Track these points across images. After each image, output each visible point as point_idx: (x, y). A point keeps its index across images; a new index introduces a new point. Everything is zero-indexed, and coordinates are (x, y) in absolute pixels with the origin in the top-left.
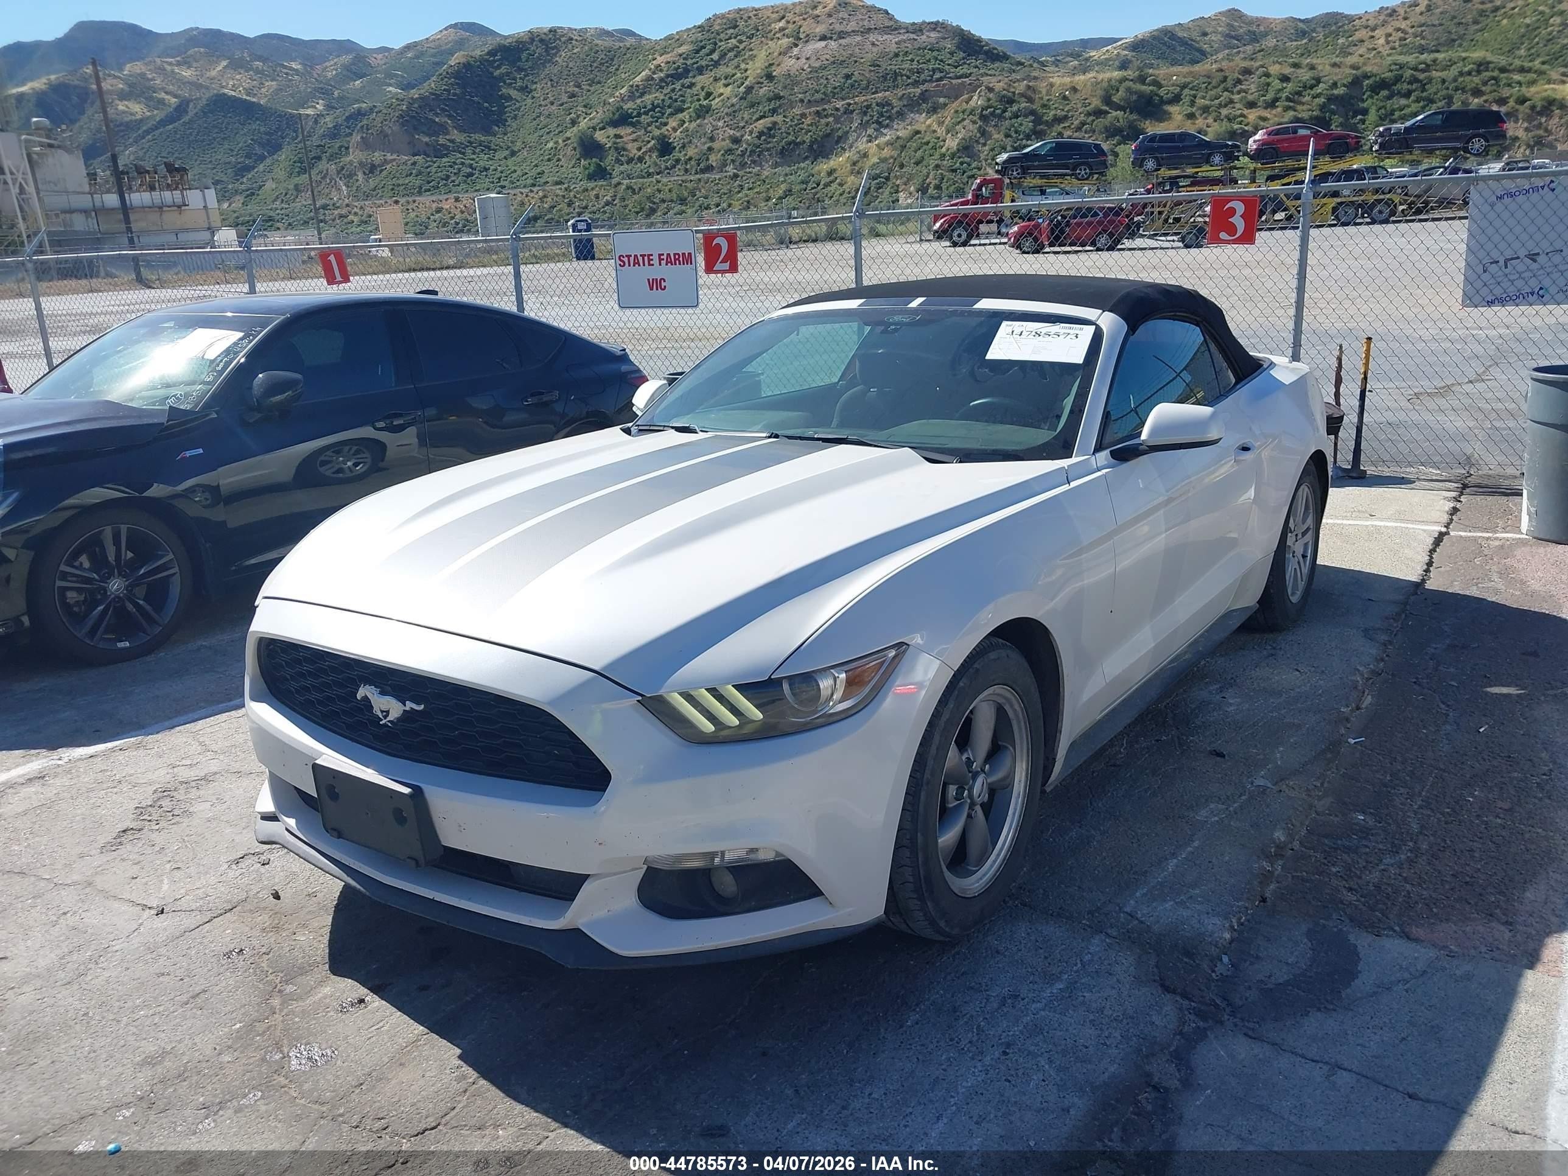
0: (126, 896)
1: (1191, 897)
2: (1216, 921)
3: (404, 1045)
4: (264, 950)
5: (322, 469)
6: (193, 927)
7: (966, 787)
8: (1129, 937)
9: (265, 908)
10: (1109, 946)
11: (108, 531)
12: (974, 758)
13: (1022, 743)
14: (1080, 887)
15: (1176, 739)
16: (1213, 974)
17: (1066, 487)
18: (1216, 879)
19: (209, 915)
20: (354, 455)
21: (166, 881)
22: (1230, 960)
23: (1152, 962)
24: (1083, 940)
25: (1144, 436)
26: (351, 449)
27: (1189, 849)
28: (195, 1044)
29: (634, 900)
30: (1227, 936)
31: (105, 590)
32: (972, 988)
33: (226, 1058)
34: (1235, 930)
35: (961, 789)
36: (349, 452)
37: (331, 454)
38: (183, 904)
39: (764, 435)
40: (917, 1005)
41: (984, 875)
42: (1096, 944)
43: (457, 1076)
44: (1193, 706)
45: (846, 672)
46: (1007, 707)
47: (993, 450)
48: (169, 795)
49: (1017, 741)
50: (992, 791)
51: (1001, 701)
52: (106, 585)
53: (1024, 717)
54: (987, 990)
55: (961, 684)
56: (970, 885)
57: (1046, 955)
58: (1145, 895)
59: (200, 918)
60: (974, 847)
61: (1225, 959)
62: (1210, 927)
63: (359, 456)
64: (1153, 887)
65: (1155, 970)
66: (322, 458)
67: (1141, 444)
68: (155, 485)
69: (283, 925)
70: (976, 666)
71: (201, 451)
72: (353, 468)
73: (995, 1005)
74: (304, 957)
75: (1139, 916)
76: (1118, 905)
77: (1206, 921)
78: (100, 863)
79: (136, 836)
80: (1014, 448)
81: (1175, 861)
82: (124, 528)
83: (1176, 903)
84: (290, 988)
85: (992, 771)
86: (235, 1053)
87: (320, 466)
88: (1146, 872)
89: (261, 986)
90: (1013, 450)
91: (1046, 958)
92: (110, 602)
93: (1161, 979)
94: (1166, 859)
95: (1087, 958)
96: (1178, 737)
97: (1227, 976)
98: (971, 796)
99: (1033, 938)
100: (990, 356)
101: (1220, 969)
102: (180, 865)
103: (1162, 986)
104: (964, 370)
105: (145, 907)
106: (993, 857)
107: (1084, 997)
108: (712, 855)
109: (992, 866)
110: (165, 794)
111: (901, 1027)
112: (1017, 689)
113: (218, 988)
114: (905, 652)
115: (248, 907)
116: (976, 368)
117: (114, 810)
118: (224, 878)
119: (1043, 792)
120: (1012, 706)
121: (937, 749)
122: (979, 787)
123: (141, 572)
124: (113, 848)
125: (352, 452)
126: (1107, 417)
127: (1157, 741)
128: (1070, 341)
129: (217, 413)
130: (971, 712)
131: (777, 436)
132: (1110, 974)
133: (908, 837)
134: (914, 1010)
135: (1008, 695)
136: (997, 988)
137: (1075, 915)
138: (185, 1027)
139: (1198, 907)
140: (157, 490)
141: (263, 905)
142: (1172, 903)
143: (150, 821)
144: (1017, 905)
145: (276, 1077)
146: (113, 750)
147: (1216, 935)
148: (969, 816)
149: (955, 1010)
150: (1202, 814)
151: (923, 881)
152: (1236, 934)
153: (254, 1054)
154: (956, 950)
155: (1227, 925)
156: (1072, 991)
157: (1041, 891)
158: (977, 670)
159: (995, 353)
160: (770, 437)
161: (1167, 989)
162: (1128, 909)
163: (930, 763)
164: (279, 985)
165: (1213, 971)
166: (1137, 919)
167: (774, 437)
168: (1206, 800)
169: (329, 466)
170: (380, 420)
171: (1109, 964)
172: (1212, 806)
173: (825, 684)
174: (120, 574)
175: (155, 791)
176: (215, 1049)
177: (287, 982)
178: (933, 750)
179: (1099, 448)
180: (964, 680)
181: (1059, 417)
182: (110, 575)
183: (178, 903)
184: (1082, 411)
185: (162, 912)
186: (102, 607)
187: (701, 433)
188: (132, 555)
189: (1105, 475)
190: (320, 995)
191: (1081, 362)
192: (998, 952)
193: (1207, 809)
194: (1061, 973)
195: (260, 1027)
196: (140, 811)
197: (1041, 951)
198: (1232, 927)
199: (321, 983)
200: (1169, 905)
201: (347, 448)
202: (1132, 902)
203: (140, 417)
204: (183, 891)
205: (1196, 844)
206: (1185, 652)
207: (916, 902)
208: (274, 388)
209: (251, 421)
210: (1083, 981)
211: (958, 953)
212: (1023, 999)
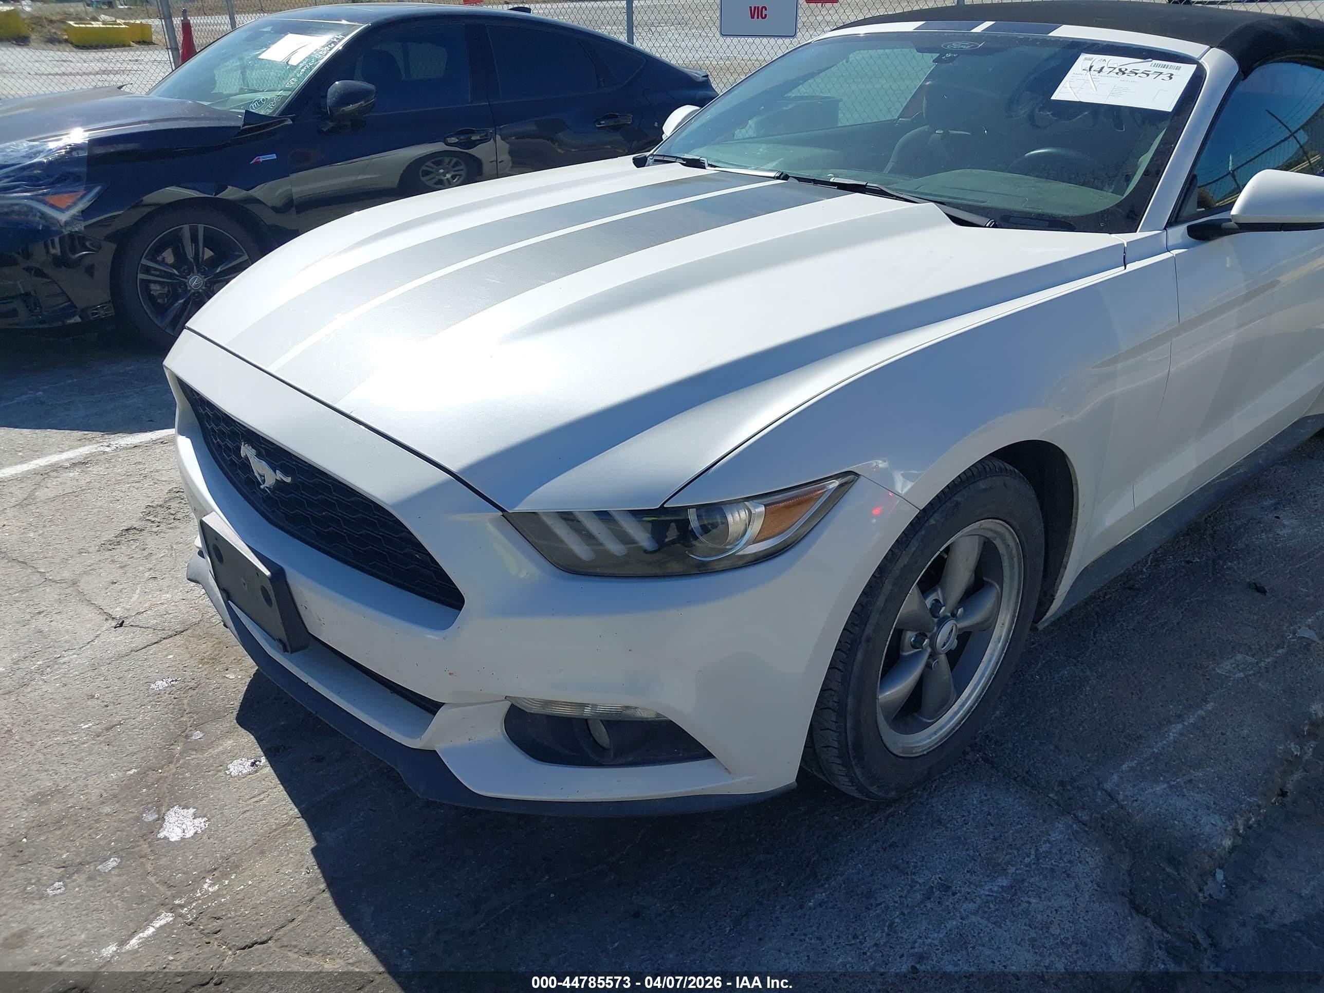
0: (99, 602)
1: (1190, 781)
2: (1216, 819)
3: (274, 827)
4: (192, 684)
5: (424, 179)
6: (140, 647)
7: (929, 635)
8: (1103, 826)
9: (212, 635)
10: (1075, 834)
11: (186, 229)
12: (944, 600)
13: (1012, 578)
14: (1056, 747)
15: (1210, 562)
16: (1201, 895)
17: (1120, 271)
18: (1227, 760)
19: (161, 635)
20: (453, 167)
21: (138, 591)
22: (1225, 877)
23: (1125, 866)
24: (1044, 821)
25: (1235, 211)
26: (451, 160)
27: (1201, 713)
28: (86, 786)
29: (499, 731)
30: (1228, 843)
31: (185, 285)
32: (897, 868)
33: (107, 809)
34: (1239, 835)
35: (921, 636)
36: (448, 164)
37: (432, 165)
38: (142, 620)
39: (772, 174)
40: (827, 879)
41: (941, 729)
42: (1059, 830)
43: (311, 878)
44: (1238, 523)
45: (765, 506)
46: (998, 542)
47: (1039, 215)
48: (179, 497)
49: (1007, 579)
50: (964, 637)
51: (989, 535)
52: (186, 281)
53: (1018, 554)
54: (914, 874)
55: (932, 521)
56: (917, 742)
57: (997, 835)
58: (1133, 769)
59: (150, 637)
60: (931, 696)
61: (1220, 875)
62: (1207, 829)
63: (456, 169)
64: (1147, 759)
65: (1126, 878)
66: (424, 168)
67: (1230, 220)
68: (230, 187)
69: (221, 657)
70: (956, 498)
71: (274, 156)
72: (451, 179)
73: (919, 897)
74: (223, 699)
75: (1121, 797)
76: (1097, 779)
77: (1204, 819)
78: (92, 562)
79: (136, 537)
80: (1065, 213)
81: (1180, 726)
82: (201, 228)
83: (1171, 787)
84: (197, 735)
85: (965, 616)
86: (117, 805)
87: (423, 176)
88: (1141, 737)
89: (172, 727)
90: (1064, 217)
91: (995, 839)
92: (189, 297)
93: (1131, 893)
94: (1170, 722)
95: (1045, 847)
96: (1214, 561)
97: (1218, 900)
98: (932, 644)
99: (985, 809)
100: (1058, 95)
101: (1210, 888)
102: (157, 575)
103: (1131, 902)
104: (1023, 111)
105: (111, 617)
106: (955, 708)
107: (1029, 903)
108: (583, 706)
109: (952, 718)
110: (177, 495)
111: (801, 907)
112: (1014, 523)
113: (133, 722)
114: (852, 482)
115: (199, 631)
116: (1037, 110)
117: (128, 506)
118: (189, 596)
119: (1034, 629)
120: (1004, 540)
121: (886, 600)
122: (945, 636)
123: (218, 271)
124: (110, 547)
125: (452, 164)
126: (1191, 184)
127: (1188, 562)
128: (1162, 83)
129: (293, 119)
130: (947, 550)
131: (786, 177)
132: (1069, 876)
133: (836, 699)
134: (822, 885)
135: (1000, 529)
136: (926, 872)
137: (1043, 783)
138: (86, 763)
139: (1198, 797)
140: (231, 193)
141: (213, 631)
142: (1165, 786)
143: (153, 522)
144: (977, 760)
145: (142, 842)
146: (154, 442)
147: (1214, 841)
148: (928, 665)
149: (869, 895)
150: (1224, 668)
151: (850, 747)
152: (1239, 841)
153: (133, 810)
154: (892, 810)
155: (1229, 828)
156: (1015, 894)
157: (1010, 745)
158: (958, 504)
159: (1065, 92)
160: (778, 178)
161: (1137, 908)
162: (1108, 786)
163: (874, 617)
164: (189, 729)
165: (1201, 890)
166: (1117, 802)
167: (783, 179)
168: (1233, 648)
169: (431, 176)
170: (452, 136)
171: (1070, 862)
172: (1239, 657)
173: (736, 518)
174: (199, 271)
175: (170, 491)
176: (101, 796)
177: (197, 727)
178: (880, 602)
179: (1173, 222)
180: (936, 516)
181: (1128, 179)
182: (190, 271)
183: (140, 617)
184: (1159, 174)
185: (121, 625)
186: (181, 301)
187: (708, 168)
188: (211, 253)
189: (1174, 258)
190: (221, 748)
191: (1170, 110)
192: (940, 822)
193: (1232, 661)
194: (1008, 863)
195: (152, 776)
196: (150, 510)
197: (991, 828)
198: (1236, 830)
199: (228, 733)
200: (1159, 789)
201: (447, 160)
202: (1115, 777)
203: (219, 119)
204: (147, 605)
205: (1210, 706)
206: (1239, 465)
207: (841, 768)
208: (347, 97)
209: (325, 129)
210: (1032, 880)
211: (892, 815)
212: (954, 894)
